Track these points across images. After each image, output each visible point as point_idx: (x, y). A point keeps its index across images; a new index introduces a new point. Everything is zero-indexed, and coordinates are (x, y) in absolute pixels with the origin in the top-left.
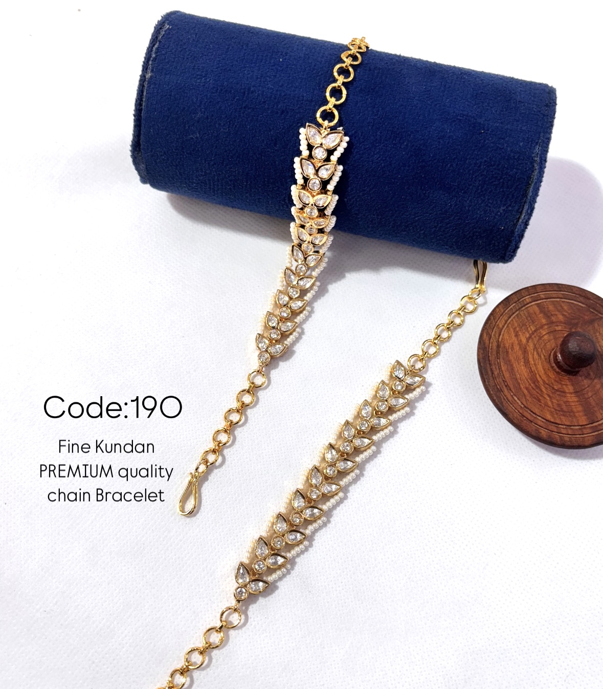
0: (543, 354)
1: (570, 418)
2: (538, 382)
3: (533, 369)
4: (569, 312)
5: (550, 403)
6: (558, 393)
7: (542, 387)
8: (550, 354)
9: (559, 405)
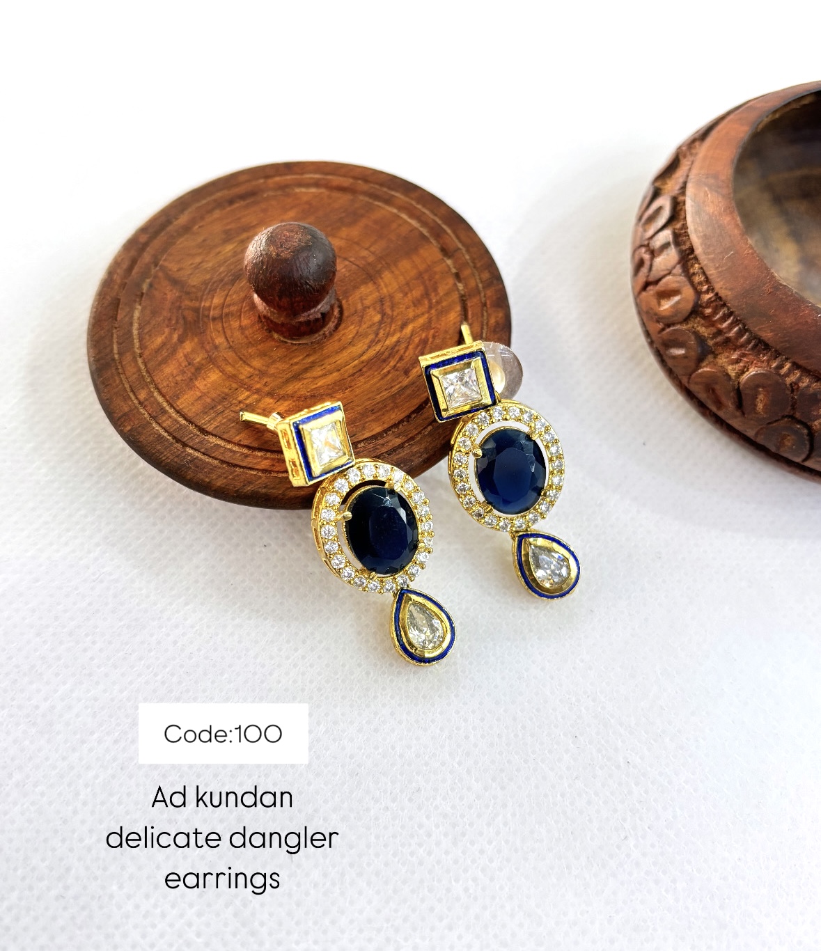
0: (303, 359)
1: (437, 277)
2: (378, 354)
3: (351, 371)
4: (167, 330)
5: (421, 321)
6: (389, 311)
7: (387, 342)
8: (300, 344)
9: (417, 303)
